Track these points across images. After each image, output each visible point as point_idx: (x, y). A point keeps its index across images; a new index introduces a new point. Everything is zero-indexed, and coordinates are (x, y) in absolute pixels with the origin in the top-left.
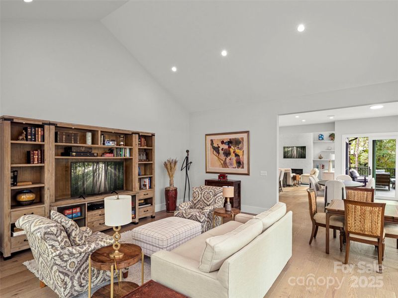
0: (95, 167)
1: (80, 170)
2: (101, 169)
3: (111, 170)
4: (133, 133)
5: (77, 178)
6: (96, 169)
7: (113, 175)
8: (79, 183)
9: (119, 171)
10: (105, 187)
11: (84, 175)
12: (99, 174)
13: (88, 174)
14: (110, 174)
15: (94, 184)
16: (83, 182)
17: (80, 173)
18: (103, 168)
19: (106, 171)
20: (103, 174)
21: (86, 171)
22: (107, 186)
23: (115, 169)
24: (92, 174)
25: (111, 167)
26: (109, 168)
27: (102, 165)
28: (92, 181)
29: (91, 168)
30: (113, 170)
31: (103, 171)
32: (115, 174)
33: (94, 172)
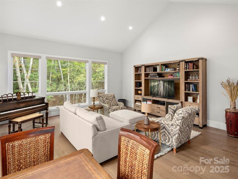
0: (158, 83)
1: (152, 84)
2: (161, 84)
3: (166, 85)
4: (180, 62)
5: (151, 87)
6: (159, 84)
7: (167, 88)
8: (152, 90)
9: (171, 86)
10: (163, 94)
11: (154, 86)
12: (160, 87)
13: (155, 86)
14: (166, 87)
15: (158, 91)
16: (154, 90)
17: (153, 85)
18: (162, 83)
19: (164, 86)
20: (162, 87)
21: (155, 84)
22: (164, 94)
23: (169, 85)
24: (157, 86)
25: (166, 83)
26: (165, 84)
27: (161, 82)
28: (157, 89)
29: (157, 83)
30: (167, 85)
31: (162, 85)
32: (169, 88)
33: (158, 85)
